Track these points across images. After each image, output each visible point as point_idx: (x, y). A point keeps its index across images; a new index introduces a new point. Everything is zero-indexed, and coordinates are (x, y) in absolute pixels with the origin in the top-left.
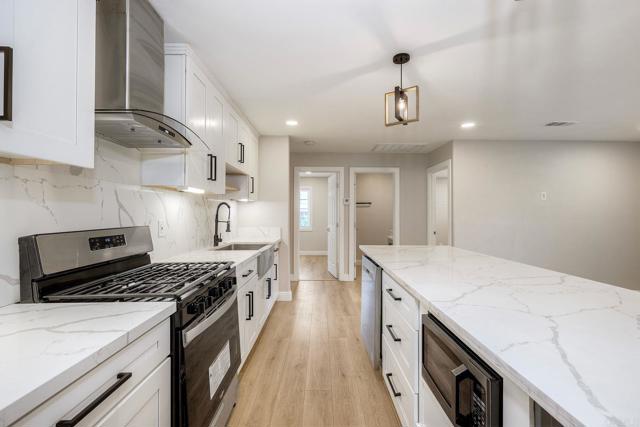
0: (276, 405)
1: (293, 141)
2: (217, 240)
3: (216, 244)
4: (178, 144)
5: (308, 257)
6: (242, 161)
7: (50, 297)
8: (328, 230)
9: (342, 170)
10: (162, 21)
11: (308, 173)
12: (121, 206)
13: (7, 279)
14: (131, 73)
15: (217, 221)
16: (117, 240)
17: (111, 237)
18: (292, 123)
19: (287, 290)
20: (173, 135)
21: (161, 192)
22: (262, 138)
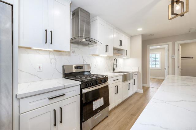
0: (119, 122)
1: (143, 36)
2: (114, 70)
3: (114, 71)
4: (93, 43)
5: (159, 79)
6: (121, 45)
7: (66, 78)
8: (165, 69)
9: (170, 43)
10: (89, 13)
11: (158, 47)
12: (84, 60)
13: (61, 73)
14: (80, 29)
15: (114, 64)
16: (82, 67)
17: (80, 67)
18: (140, 29)
19: (141, 89)
20: (90, 41)
21: (95, 56)
22: (132, 37)
